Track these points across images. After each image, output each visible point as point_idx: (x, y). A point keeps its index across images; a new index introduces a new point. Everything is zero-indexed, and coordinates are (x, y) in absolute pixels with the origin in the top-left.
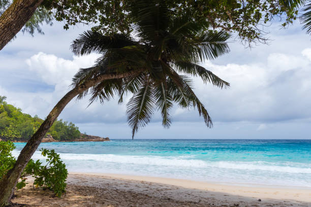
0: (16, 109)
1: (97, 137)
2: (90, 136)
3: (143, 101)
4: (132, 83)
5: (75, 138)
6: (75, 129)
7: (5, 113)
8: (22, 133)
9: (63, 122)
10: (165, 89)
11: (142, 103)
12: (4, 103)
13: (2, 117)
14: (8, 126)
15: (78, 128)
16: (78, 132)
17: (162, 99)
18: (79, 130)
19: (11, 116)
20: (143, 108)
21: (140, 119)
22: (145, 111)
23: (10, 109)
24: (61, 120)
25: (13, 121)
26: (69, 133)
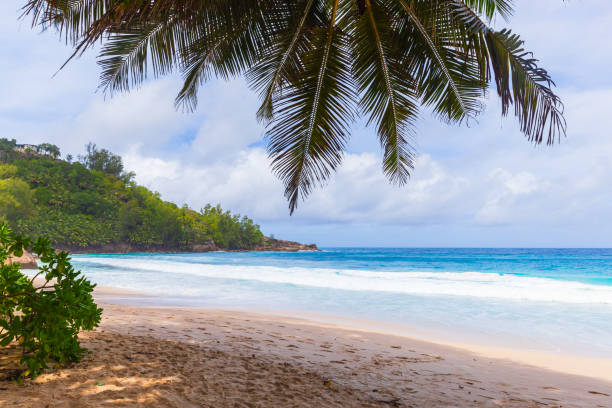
0: (151, 194)
1: (295, 243)
2: (281, 242)
3: (317, 97)
4: (292, 54)
5: (254, 244)
6: (253, 228)
7: (134, 201)
8: (163, 235)
9: (232, 217)
10: (389, 55)
11: (315, 104)
12: (132, 183)
13: (130, 208)
14: (140, 223)
15: (258, 227)
16: (259, 233)
17: (378, 87)
18: (261, 230)
19: (145, 207)
20: (319, 121)
21: (314, 154)
22: (327, 129)
23: (142, 193)
24: (228, 212)
25: (148, 216)
26: (244, 235)
